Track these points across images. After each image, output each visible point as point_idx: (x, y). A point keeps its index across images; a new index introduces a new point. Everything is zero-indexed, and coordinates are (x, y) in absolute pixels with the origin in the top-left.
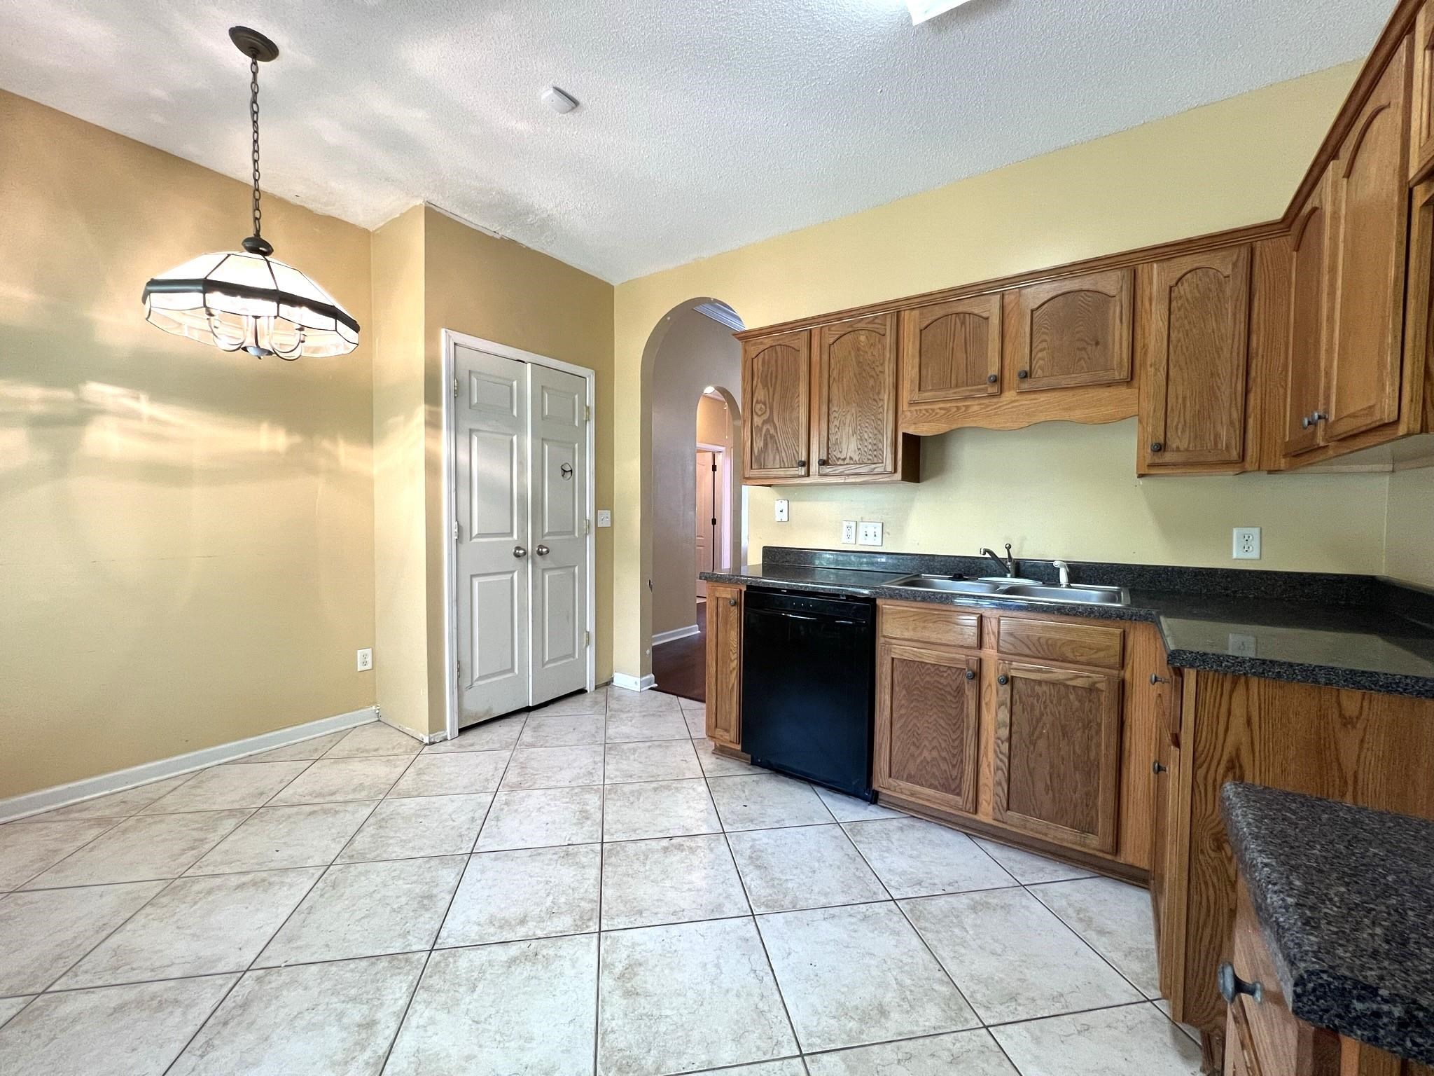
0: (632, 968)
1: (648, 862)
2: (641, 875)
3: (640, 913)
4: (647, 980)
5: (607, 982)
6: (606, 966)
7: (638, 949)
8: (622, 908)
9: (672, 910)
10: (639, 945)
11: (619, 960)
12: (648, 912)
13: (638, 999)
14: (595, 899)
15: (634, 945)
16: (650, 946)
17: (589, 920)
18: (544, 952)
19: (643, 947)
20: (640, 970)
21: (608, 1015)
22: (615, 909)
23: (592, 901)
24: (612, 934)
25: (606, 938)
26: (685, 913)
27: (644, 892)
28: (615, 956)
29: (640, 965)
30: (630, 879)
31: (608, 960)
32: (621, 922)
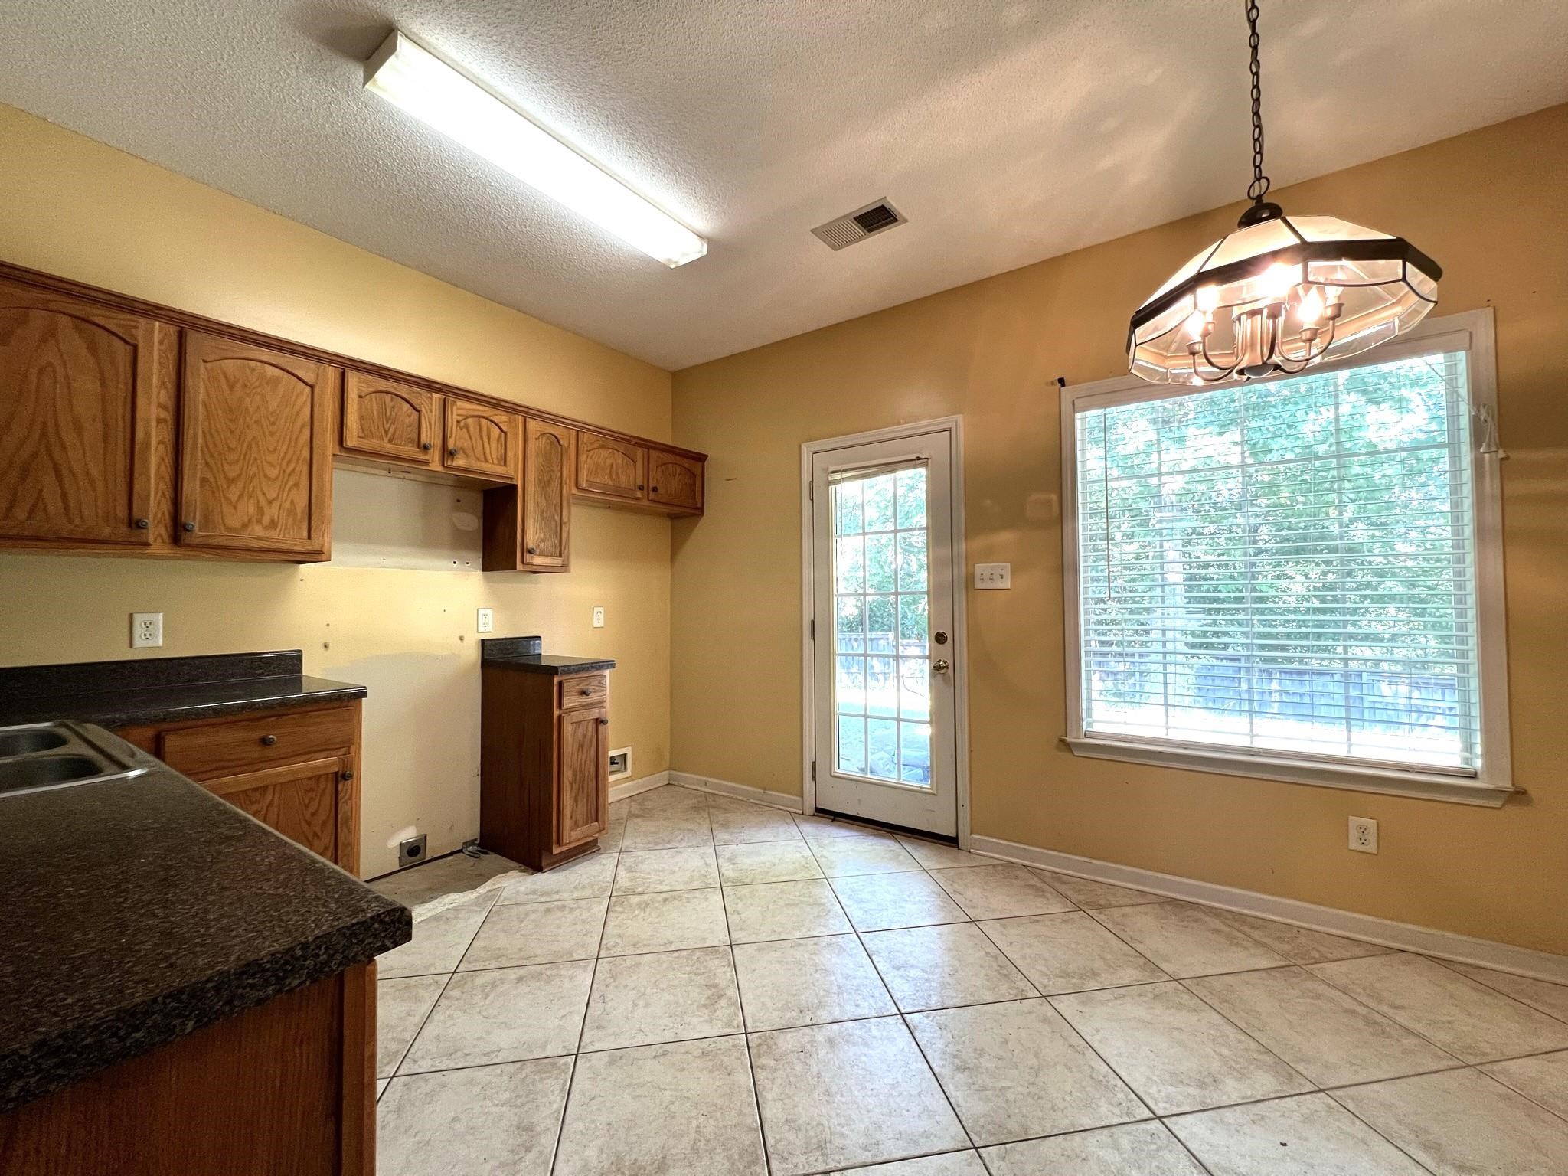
0: (711, 1003)
1: (693, 1135)
2: (704, 1109)
3: (704, 1054)
4: (699, 995)
5: (732, 992)
6: (735, 1004)
7: (706, 1017)
8: (726, 1059)
9: (668, 1057)
10: (706, 1021)
11: (723, 1010)
12: (695, 1054)
13: (705, 983)
14: (758, 1070)
15: (710, 1021)
16: (695, 1020)
17: (760, 1045)
18: (795, 1014)
19: (702, 1019)
20: (703, 1002)
21: (728, 974)
22: (733, 1058)
23: (763, 1067)
24: (733, 1031)
25: (738, 1027)
26: (654, 1053)
27: (700, 1083)
28: (728, 1012)
29: (704, 1005)
30: (719, 1101)
31: (733, 1008)
32: (725, 1043)
